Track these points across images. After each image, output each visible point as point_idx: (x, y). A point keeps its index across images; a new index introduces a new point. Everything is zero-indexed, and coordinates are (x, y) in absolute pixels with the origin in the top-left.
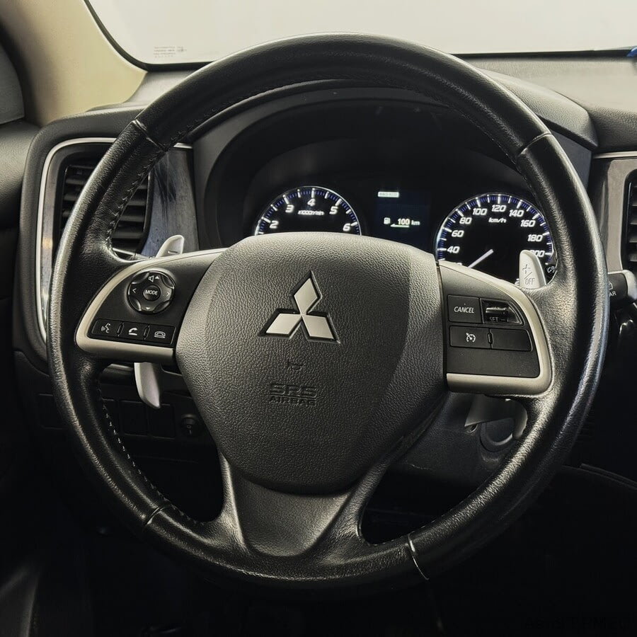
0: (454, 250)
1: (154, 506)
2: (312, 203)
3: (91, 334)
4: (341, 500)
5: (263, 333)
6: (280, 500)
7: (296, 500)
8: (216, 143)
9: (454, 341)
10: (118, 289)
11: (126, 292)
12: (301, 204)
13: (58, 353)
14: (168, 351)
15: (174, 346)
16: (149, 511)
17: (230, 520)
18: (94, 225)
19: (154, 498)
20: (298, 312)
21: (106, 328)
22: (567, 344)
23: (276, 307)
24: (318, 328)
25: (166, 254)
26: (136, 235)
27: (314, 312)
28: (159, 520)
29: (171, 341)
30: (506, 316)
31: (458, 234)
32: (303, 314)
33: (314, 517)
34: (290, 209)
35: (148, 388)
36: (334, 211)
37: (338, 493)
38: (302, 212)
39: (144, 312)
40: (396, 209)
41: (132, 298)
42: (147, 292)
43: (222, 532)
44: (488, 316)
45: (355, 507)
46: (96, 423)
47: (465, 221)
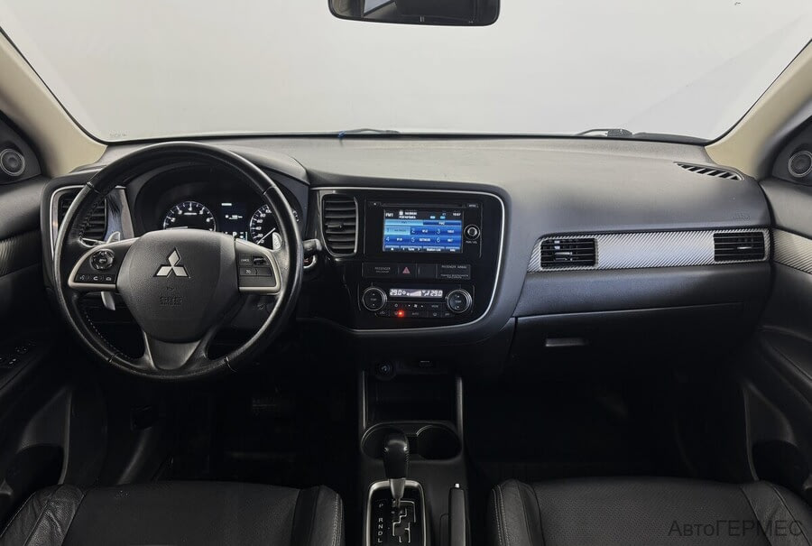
0: (258, 228)
1: (112, 354)
2: (190, 209)
3: (75, 281)
4: (197, 344)
5: (155, 275)
6: (170, 346)
7: (177, 346)
8: (137, 185)
9: (242, 273)
10: (87, 259)
11: (91, 261)
12: (185, 210)
13: (60, 290)
14: (114, 286)
15: (116, 284)
16: (110, 357)
17: (148, 358)
18: (72, 231)
19: (112, 350)
20: (170, 266)
21: (82, 278)
22: (286, 273)
23: (161, 263)
24: (180, 272)
25: (111, 242)
26: (101, 230)
27: (177, 265)
28: (115, 360)
29: (114, 281)
30: (262, 262)
31: (260, 221)
32: (173, 266)
33: (185, 353)
34: (180, 212)
35: (108, 302)
36: (201, 212)
37: (195, 340)
38: (186, 214)
39: (101, 270)
40: (231, 211)
41: (94, 263)
42: (101, 260)
43: (145, 362)
44: (255, 263)
45: (204, 346)
46: (82, 321)
47: (262, 215)
